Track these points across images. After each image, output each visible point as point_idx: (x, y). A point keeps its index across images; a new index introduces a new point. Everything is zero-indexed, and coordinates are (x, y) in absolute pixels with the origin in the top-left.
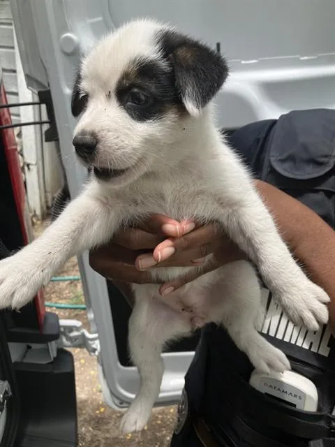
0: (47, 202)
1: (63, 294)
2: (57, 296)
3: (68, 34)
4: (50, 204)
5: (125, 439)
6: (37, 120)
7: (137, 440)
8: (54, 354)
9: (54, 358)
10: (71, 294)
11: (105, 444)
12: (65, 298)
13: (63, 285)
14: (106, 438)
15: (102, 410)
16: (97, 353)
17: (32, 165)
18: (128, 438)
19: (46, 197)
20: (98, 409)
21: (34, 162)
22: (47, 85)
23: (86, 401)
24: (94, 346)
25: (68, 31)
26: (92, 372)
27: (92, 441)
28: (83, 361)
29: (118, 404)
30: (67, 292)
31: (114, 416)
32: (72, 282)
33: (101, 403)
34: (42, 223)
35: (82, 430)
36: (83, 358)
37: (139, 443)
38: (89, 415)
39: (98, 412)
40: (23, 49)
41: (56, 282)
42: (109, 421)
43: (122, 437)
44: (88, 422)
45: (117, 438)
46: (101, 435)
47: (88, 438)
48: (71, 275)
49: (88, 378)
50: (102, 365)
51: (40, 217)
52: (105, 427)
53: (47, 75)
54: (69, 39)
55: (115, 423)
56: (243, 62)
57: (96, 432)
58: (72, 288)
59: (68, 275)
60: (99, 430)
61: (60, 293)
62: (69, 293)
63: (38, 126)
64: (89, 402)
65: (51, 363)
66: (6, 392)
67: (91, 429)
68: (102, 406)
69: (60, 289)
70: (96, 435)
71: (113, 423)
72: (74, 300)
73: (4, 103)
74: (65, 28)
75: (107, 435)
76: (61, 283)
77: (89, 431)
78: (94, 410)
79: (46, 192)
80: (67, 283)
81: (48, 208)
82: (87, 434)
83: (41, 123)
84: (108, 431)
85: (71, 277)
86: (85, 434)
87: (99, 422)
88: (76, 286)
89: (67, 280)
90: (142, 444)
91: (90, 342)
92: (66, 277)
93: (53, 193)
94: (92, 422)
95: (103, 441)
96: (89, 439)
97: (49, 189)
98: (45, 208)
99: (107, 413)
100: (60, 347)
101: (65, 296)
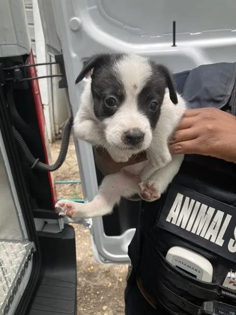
0: (55, 131)
1: (66, 192)
2: (62, 193)
3: (75, 18)
4: (57, 132)
5: (107, 286)
6: (49, 74)
7: (115, 287)
8: (62, 227)
9: (63, 230)
10: (72, 192)
11: (94, 289)
12: (68, 195)
13: (66, 186)
14: (95, 286)
15: (92, 268)
16: (90, 227)
17: (45, 105)
18: (109, 286)
19: (55, 127)
20: (90, 267)
21: (47, 103)
22: (60, 51)
23: (82, 262)
24: (88, 222)
25: (74, 16)
26: (86, 244)
27: (85, 287)
28: (79, 236)
29: (104, 261)
30: (69, 191)
31: (100, 272)
32: (73, 184)
33: (91, 263)
34: (52, 145)
35: (79, 279)
36: (79, 234)
37: (117, 289)
38: (84, 271)
39: (89, 269)
40: (45, 27)
41: (62, 184)
42: (96, 275)
43: (105, 285)
44: (83, 275)
45: (101, 286)
46: (91, 284)
47: (83, 284)
48: (71, 180)
49: (83, 247)
50: (93, 235)
51: (51, 141)
52: (94, 279)
53: (61, 45)
54: (75, 21)
55: (101, 276)
56: (191, 34)
57: (88, 281)
58: (72, 189)
59: (70, 180)
60: (90, 280)
61: (65, 191)
62: (71, 191)
63: (50, 78)
64: (84, 262)
65: (61, 233)
66: (32, 249)
67: (84, 279)
68: (92, 265)
69: (64, 189)
70: (88, 283)
71: (99, 276)
72: (74, 196)
73: (32, 64)
74: (73, 14)
75: (96, 284)
76: (65, 185)
77: (84, 281)
78: (87, 267)
79: (54, 124)
80: (69, 185)
81: (56, 134)
82: (82, 282)
83: (51, 76)
84: (96, 281)
85: (72, 181)
86: (81, 282)
87: (90, 275)
88: (75, 186)
89: (69, 183)
90: (118, 290)
91: (86, 220)
92: (69, 181)
93: (59, 125)
94: (86, 275)
95: (92, 287)
96: (84, 286)
97: (57, 122)
98: (54, 135)
99: (96, 270)
100: (66, 223)
101: (67, 193)
